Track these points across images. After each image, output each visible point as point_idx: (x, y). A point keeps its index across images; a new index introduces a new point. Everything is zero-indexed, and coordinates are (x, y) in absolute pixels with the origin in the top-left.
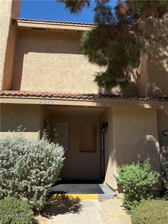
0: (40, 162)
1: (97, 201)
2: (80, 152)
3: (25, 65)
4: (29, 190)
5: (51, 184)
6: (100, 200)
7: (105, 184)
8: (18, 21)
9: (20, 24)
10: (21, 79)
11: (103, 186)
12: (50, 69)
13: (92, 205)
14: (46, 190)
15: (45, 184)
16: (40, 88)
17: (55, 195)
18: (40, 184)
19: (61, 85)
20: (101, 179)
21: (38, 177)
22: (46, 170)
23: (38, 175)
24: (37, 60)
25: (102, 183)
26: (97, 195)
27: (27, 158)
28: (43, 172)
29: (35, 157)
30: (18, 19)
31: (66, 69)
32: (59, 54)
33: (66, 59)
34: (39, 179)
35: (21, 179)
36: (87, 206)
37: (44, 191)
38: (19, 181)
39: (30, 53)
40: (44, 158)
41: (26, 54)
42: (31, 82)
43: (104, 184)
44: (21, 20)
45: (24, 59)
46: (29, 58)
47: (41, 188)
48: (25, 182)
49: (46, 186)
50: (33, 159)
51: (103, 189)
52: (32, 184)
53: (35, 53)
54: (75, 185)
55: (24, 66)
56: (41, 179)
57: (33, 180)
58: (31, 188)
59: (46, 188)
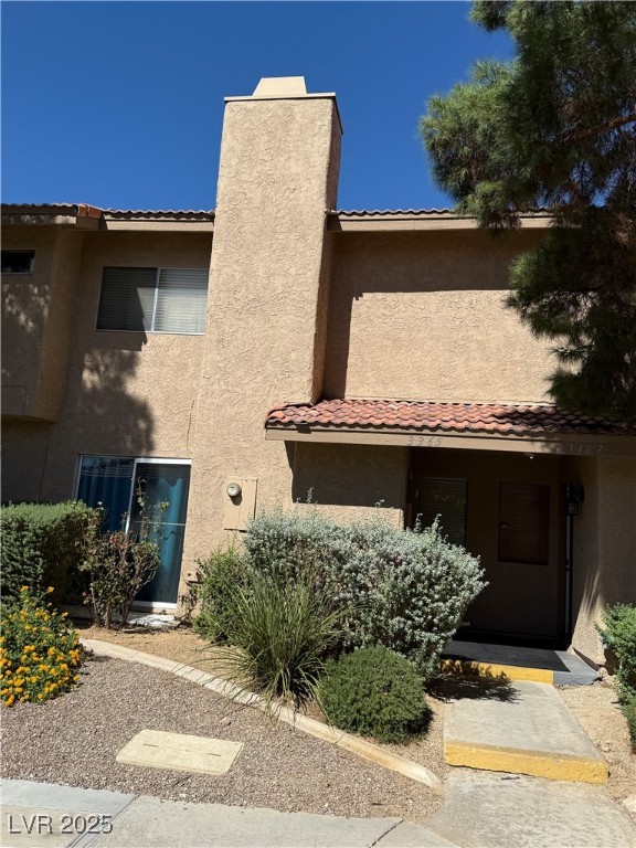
0: (431, 585)
1: (551, 686)
2: (500, 559)
3: (354, 329)
4: (408, 638)
5: (454, 631)
6: (559, 685)
7: (573, 652)
8: (341, 217)
9: (346, 226)
10: (345, 366)
11: (568, 656)
12: (419, 336)
13: (538, 691)
14: (442, 641)
15: (441, 630)
16: (393, 389)
17: (447, 662)
18: (429, 627)
19: (447, 380)
20: (564, 640)
21: (427, 614)
22: (445, 601)
23: (428, 610)
24: (386, 312)
25: (565, 648)
26: (552, 672)
27: (406, 574)
28: (441, 604)
29: (423, 574)
30: (342, 213)
31: (461, 335)
32: (445, 293)
33: (464, 305)
34: (430, 617)
35: (392, 615)
36: (527, 693)
37: (437, 643)
38: (387, 617)
39: (366, 295)
40: (442, 576)
41: (357, 299)
42: (369, 374)
43: (570, 651)
44: (348, 215)
45: (354, 314)
46: (365, 309)
47: (434, 638)
48: (399, 622)
49: (443, 634)
50: (418, 576)
51: (564, 662)
52: (414, 627)
53: (380, 295)
54: (490, 646)
55: (352, 330)
56: (433, 618)
57: (417, 619)
58: (413, 636)
59: (442, 638)
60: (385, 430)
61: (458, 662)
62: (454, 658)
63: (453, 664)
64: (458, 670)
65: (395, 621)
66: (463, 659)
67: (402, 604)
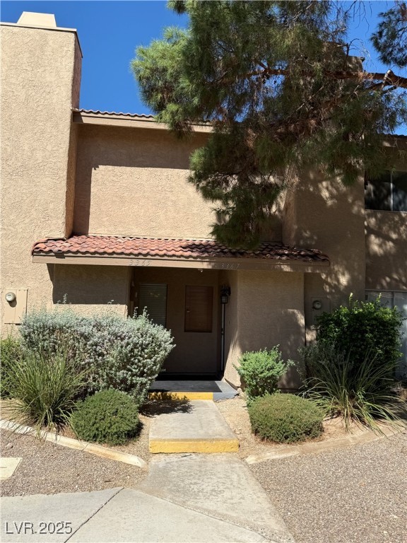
0: (143, 350)
1: (212, 401)
2: (185, 331)
4: (129, 382)
5: (157, 375)
6: (216, 400)
7: (225, 381)
8: (82, 114)
9: (86, 120)
10: (88, 213)
11: (221, 384)
12: (137, 195)
13: (205, 405)
14: (149, 382)
15: (148, 375)
16: (121, 229)
17: (153, 394)
18: (142, 374)
19: (154, 224)
20: (219, 374)
21: (140, 367)
22: (151, 358)
23: (140, 364)
24: (114, 179)
25: (220, 379)
26: (212, 393)
27: (128, 344)
28: (148, 360)
29: (138, 343)
30: (82, 111)
31: (163, 195)
32: (152, 169)
33: (163, 177)
34: (142, 368)
35: (119, 369)
36: (198, 407)
37: (146, 382)
38: (116, 371)
39: (101, 167)
40: (149, 344)
41: (95, 169)
42: (105, 219)
43: (223, 380)
44: (87, 113)
45: (93, 178)
46: (101, 176)
47: (144, 380)
48: (123, 373)
49: (150, 378)
50: (135, 345)
51: (220, 387)
52: (133, 375)
53: (110, 167)
55: (92, 190)
56: (144, 368)
57: (134, 370)
58: (132, 380)
59: (149, 380)
60: (115, 256)
61: (159, 393)
62: (157, 391)
63: (156, 395)
64: (159, 398)
65: (121, 374)
66: (163, 391)
67: (126, 362)
